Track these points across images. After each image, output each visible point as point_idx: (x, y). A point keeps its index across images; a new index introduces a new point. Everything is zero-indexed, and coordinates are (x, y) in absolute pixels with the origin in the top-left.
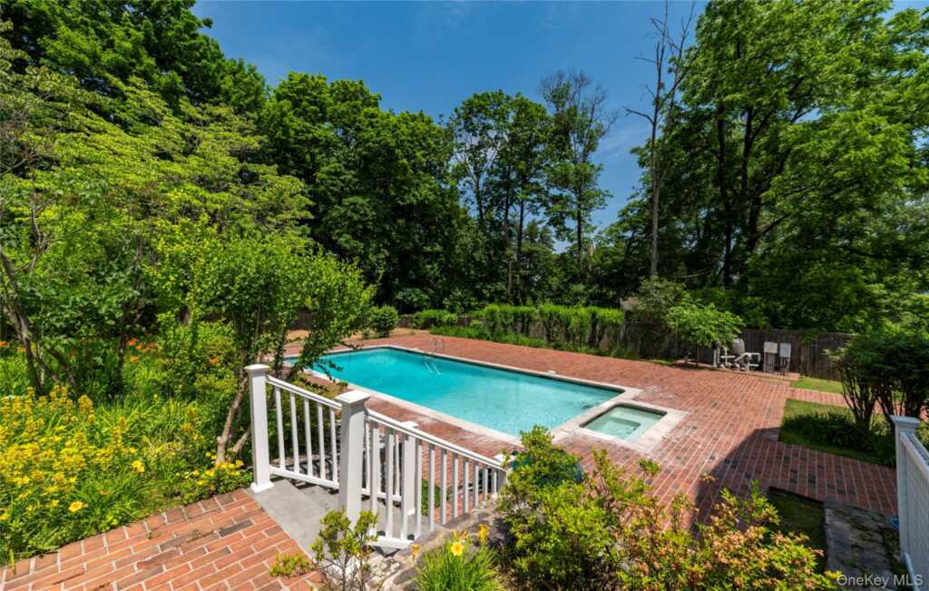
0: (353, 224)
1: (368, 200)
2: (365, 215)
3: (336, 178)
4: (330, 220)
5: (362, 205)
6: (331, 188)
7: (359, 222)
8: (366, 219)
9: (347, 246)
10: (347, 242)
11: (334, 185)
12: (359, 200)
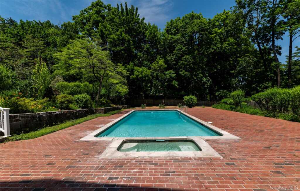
0: (185, 66)
1: (190, 56)
2: (189, 62)
3: (179, 51)
4: (178, 66)
5: (188, 58)
6: (178, 55)
7: (187, 65)
8: (189, 63)
9: (183, 75)
10: (183, 73)
11: (178, 54)
12: (188, 56)
